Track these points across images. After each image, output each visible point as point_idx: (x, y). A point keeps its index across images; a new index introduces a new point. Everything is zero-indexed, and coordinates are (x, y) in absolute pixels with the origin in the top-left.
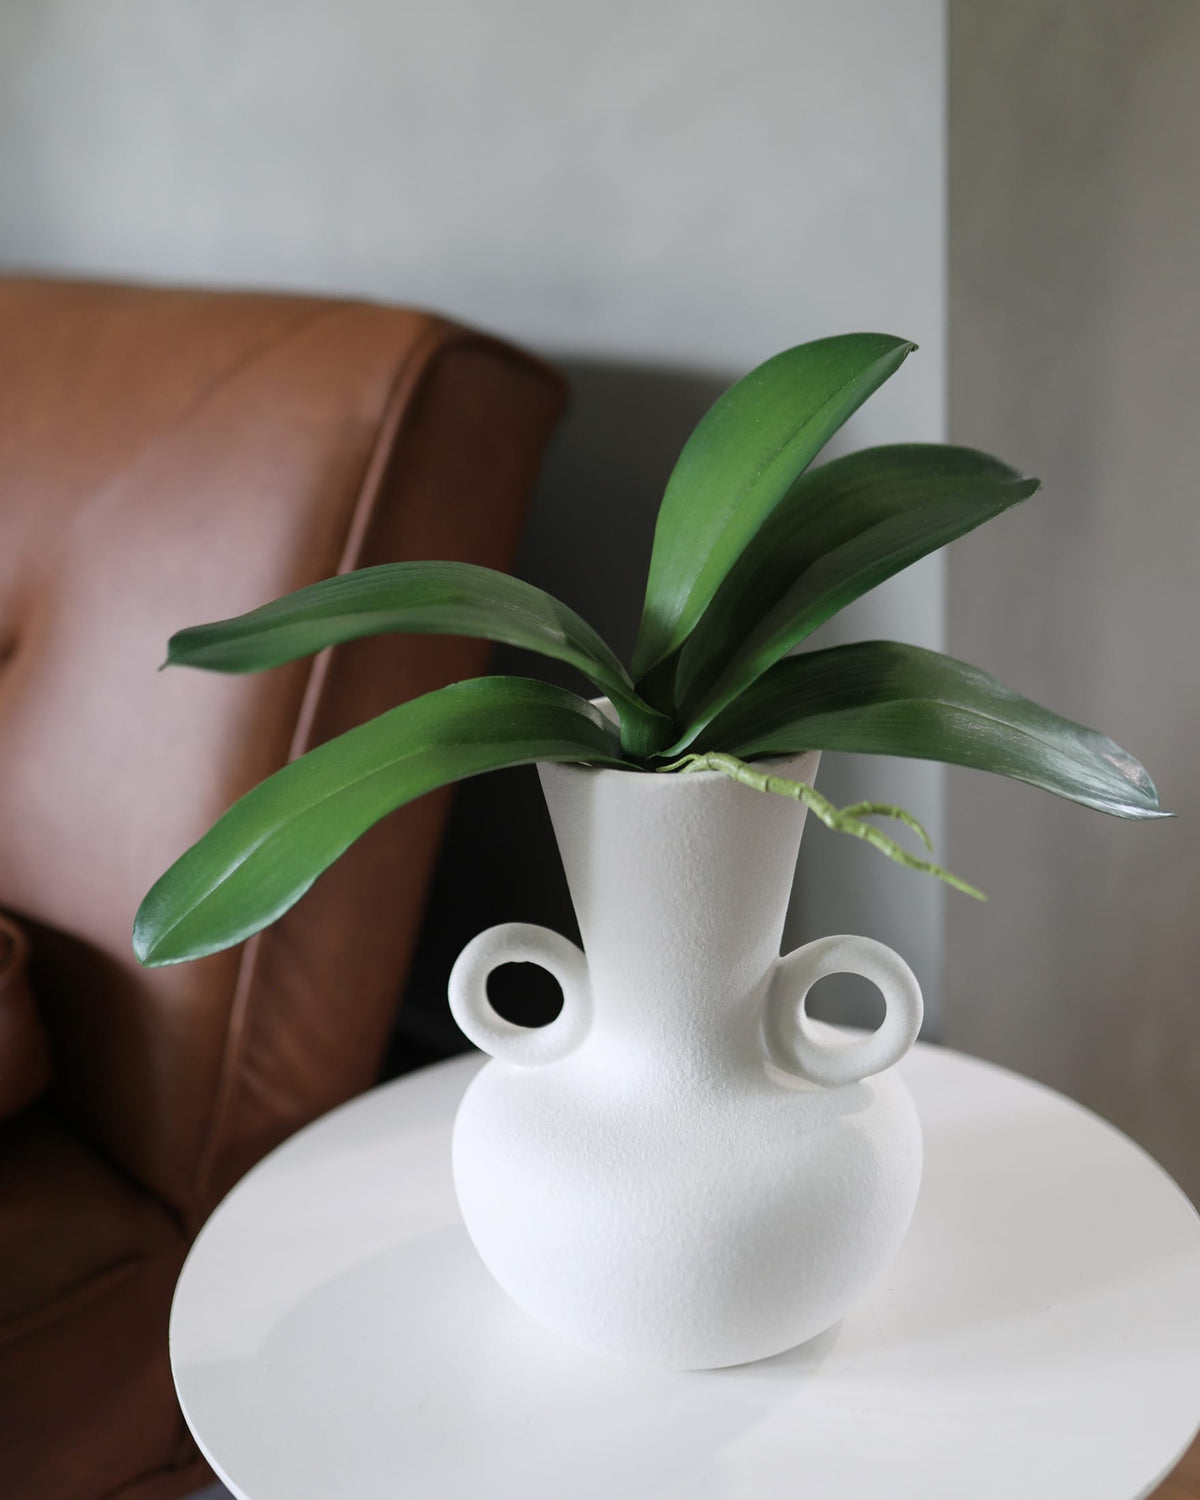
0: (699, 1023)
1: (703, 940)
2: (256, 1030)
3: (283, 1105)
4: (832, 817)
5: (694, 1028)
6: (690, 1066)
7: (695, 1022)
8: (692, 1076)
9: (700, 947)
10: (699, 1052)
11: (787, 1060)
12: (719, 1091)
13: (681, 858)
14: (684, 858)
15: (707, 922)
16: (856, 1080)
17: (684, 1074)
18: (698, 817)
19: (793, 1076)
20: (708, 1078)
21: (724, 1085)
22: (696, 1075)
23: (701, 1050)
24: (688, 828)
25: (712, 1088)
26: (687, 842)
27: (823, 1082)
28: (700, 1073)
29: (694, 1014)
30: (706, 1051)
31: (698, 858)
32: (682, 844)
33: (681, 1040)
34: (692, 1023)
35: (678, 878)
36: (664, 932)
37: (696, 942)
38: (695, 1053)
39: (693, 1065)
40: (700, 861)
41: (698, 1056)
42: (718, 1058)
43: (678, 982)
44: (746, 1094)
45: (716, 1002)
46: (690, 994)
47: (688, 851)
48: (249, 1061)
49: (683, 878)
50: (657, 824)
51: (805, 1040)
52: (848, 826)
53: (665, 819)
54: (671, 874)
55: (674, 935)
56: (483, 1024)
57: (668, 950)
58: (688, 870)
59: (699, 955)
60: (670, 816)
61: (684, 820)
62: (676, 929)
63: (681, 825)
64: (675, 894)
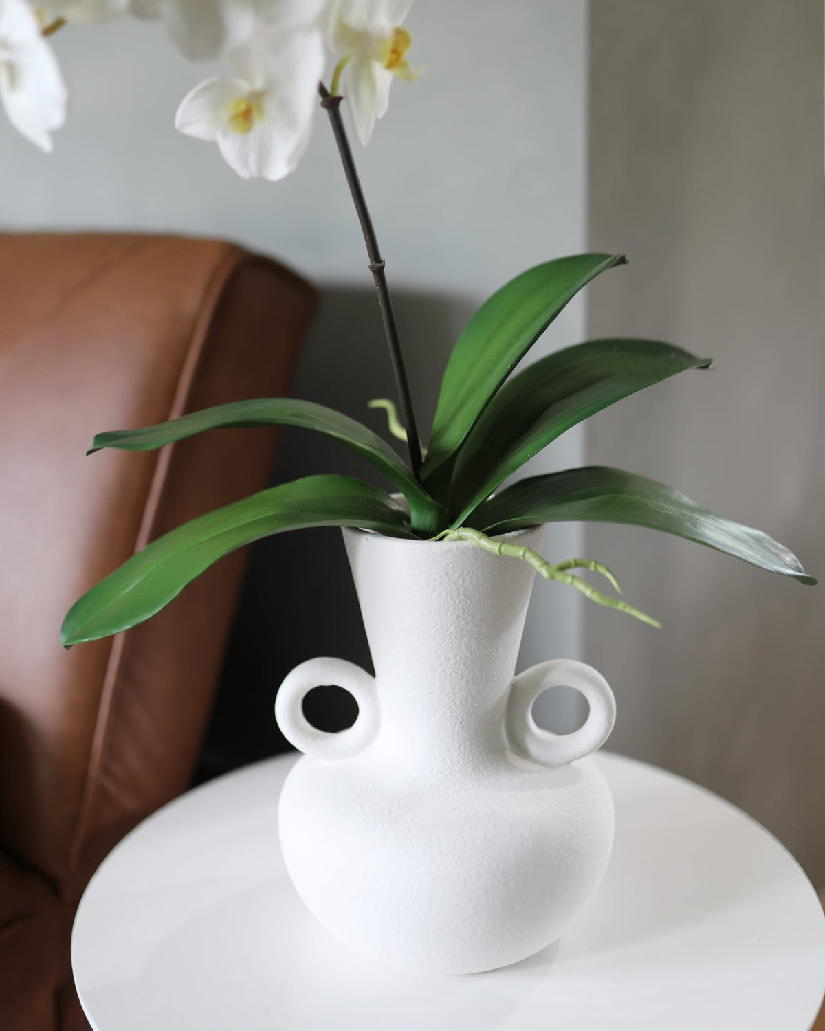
0: (463, 723)
1: (469, 662)
2: (111, 749)
3: (129, 803)
4: (547, 570)
5: (460, 727)
6: (457, 754)
7: (461, 723)
8: (459, 761)
9: (468, 668)
10: (463, 745)
11: (521, 750)
12: (478, 771)
13: (457, 603)
14: (459, 603)
15: (473, 649)
16: (569, 762)
17: (452, 761)
18: (471, 573)
19: (525, 761)
20: (469, 763)
21: (481, 768)
22: (461, 761)
23: (464, 743)
24: (463, 580)
25: (473, 770)
26: (462, 591)
27: (547, 764)
28: (464, 760)
29: (460, 716)
30: (468, 744)
31: (469, 602)
32: (458, 593)
33: (450, 736)
34: (458, 724)
35: (454, 617)
36: (442, 657)
37: (464, 664)
38: (461, 745)
39: (459, 754)
40: (470, 605)
41: (462, 748)
42: (476, 748)
43: (450, 694)
44: (496, 774)
45: (475, 707)
46: (458, 703)
47: (463, 597)
48: (106, 770)
49: (458, 617)
50: (441, 577)
51: (533, 735)
52: (559, 576)
53: (447, 574)
54: (449, 614)
55: (449, 659)
56: (301, 730)
57: (444, 670)
58: (461, 611)
59: (466, 674)
60: (451, 572)
61: (461, 575)
62: (451, 655)
63: (458, 578)
64: (452, 629)
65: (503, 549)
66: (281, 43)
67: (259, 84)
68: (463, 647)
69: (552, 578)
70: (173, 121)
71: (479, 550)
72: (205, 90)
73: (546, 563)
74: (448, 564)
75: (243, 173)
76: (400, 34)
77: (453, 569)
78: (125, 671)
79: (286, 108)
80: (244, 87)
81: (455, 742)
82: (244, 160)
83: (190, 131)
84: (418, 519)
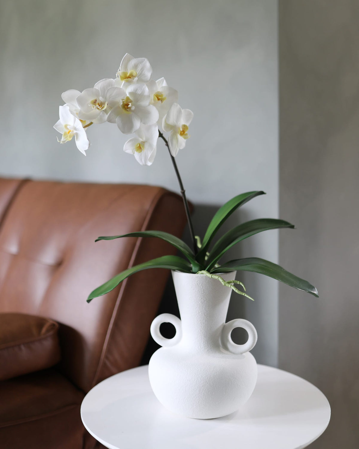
2: (109, 350)
4: (224, 283)
7: (204, 335)
8: (203, 348)
11: (226, 348)
14: (202, 294)
19: (227, 351)
24: (203, 287)
27: (234, 353)
30: (206, 342)
31: (205, 294)
32: (201, 290)
34: (203, 335)
35: (200, 299)
37: (204, 315)
43: (200, 324)
46: (203, 327)
48: (106, 357)
49: (201, 299)
50: (196, 285)
51: (230, 343)
52: (227, 285)
53: (197, 284)
54: (199, 298)
55: (199, 313)
56: (158, 336)
57: (198, 316)
58: (202, 297)
59: (205, 318)
60: (199, 284)
61: (202, 285)
62: (200, 311)
63: (201, 286)
64: (200, 303)
65: (212, 276)
66: (149, 128)
67: (144, 139)
68: (203, 309)
69: (225, 285)
70: (123, 149)
71: (206, 277)
72: (130, 141)
73: (224, 281)
74: (198, 281)
75: (141, 164)
76: (185, 127)
77: (199, 282)
78: (116, 324)
79: (151, 146)
80: (141, 140)
81: (202, 341)
82: (141, 160)
83: (127, 151)
84: (194, 269)
